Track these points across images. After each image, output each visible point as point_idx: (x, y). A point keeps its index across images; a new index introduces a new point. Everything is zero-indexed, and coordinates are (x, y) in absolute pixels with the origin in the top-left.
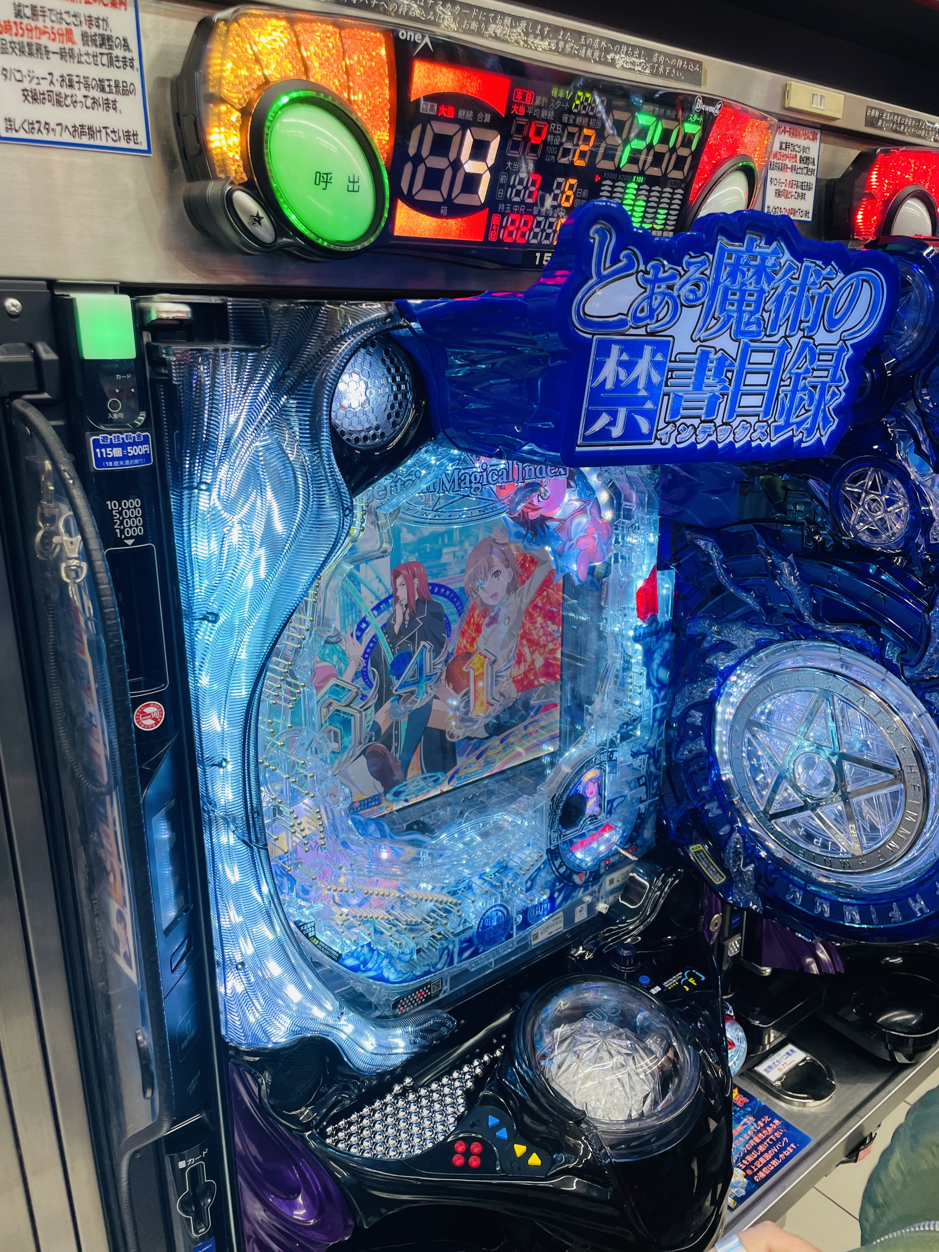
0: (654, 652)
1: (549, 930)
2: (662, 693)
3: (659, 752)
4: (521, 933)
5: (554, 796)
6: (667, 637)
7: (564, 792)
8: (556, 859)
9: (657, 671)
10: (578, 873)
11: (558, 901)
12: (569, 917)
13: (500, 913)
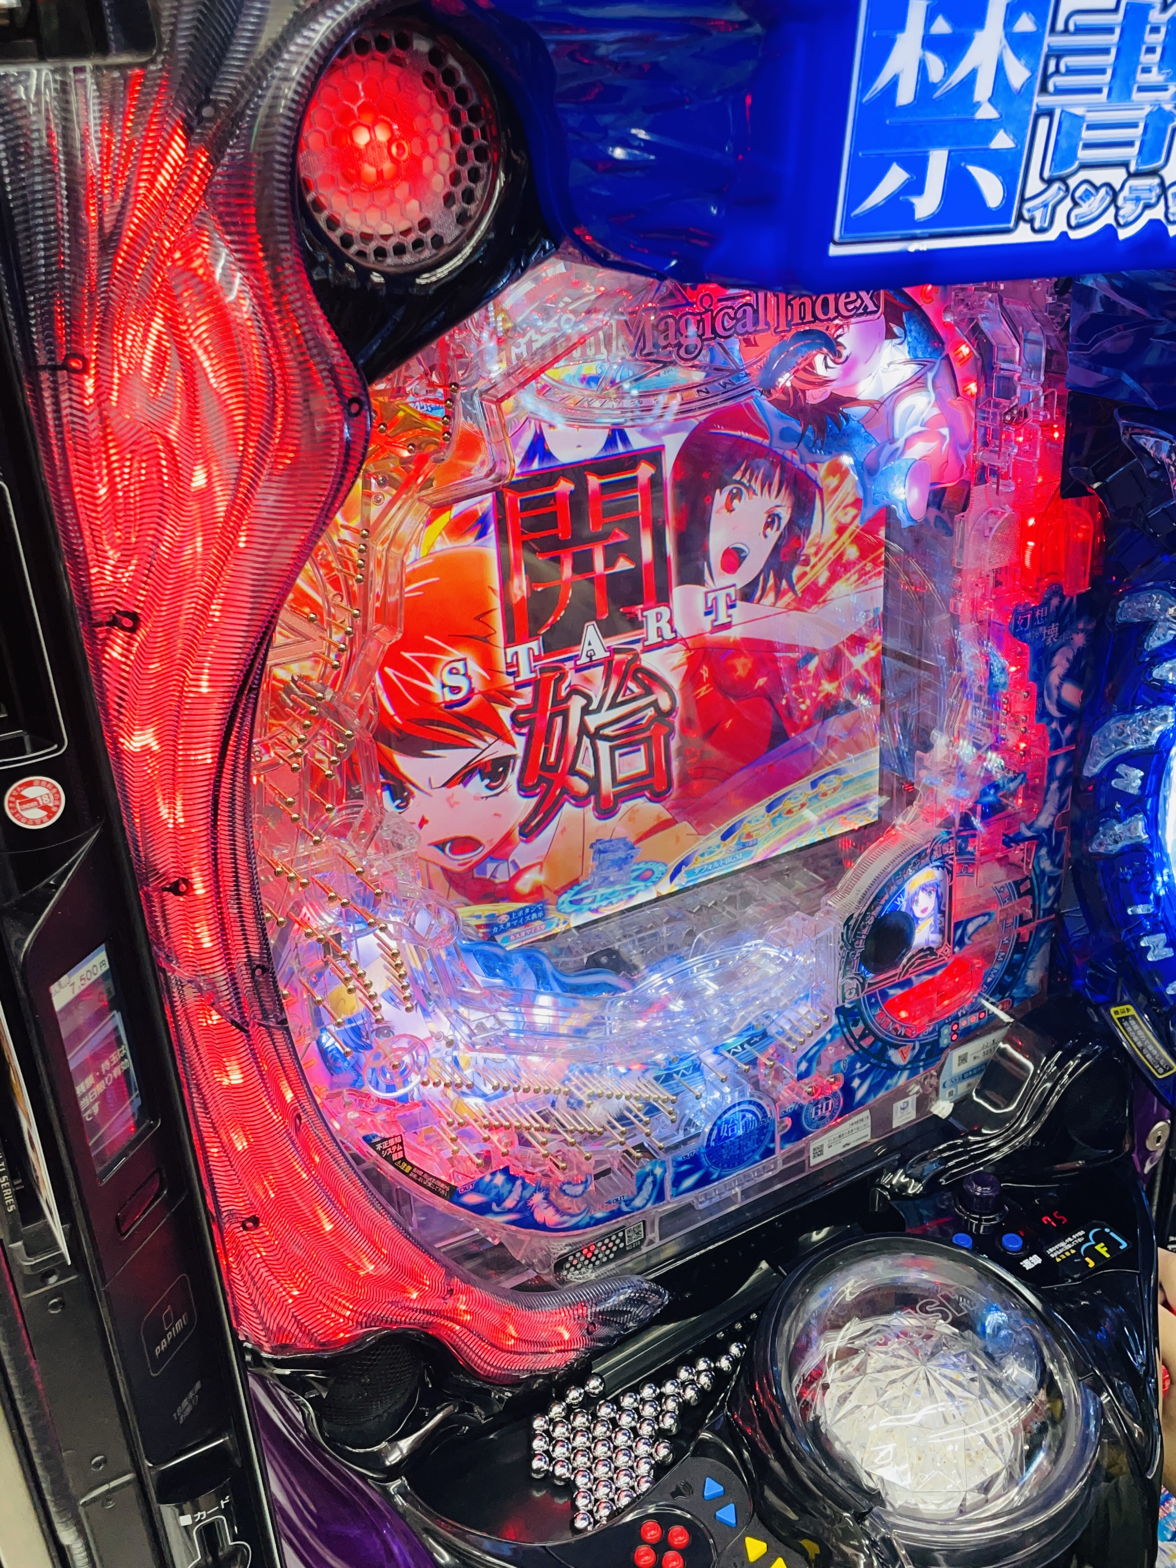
0: (1054, 654)
1: (844, 1141)
2: (1068, 730)
3: (1059, 835)
4: (788, 1146)
5: (851, 917)
6: (1081, 626)
7: (869, 909)
8: (855, 1024)
9: (1059, 688)
10: (896, 1047)
11: (860, 1094)
12: (881, 1120)
13: (749, 1116)
